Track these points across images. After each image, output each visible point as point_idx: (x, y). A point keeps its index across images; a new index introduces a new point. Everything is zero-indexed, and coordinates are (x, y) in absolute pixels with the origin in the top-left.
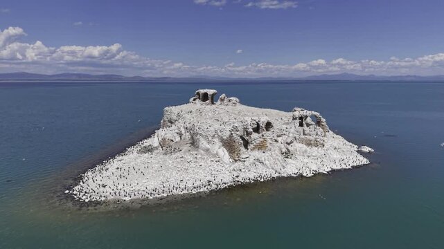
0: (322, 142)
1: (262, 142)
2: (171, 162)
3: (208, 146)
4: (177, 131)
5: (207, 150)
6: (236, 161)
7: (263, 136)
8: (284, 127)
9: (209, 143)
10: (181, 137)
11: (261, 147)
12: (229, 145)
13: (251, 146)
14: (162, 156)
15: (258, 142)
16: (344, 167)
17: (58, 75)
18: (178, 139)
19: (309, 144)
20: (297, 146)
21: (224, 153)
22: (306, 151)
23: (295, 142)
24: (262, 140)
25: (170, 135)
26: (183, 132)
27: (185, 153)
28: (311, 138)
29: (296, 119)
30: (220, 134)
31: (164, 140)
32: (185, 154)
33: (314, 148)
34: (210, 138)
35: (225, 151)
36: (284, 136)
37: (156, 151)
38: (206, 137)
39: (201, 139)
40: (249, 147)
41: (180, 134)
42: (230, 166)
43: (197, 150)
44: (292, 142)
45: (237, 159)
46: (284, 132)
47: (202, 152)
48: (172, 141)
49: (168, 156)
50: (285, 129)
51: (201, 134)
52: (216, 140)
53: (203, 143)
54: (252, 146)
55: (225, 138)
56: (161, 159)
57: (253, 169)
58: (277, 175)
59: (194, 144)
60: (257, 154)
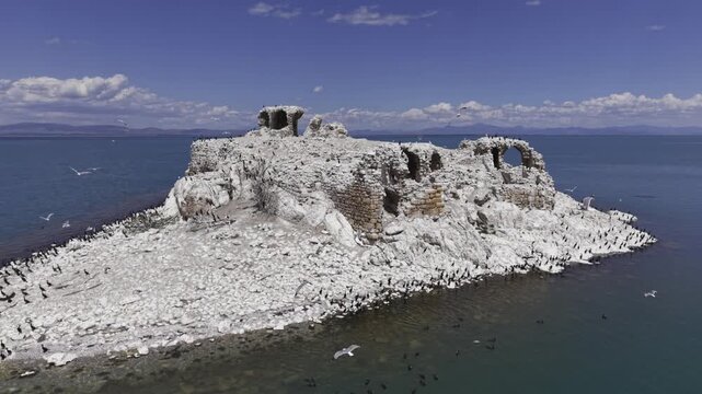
0: (550, 198)
1: (432, 196)
2: (206, 248)
3: (300, 209)
4: (221, 180)
5: (297, 219)
6: (372, 241)
7: (432, 180)
8: (464, 168)
9: (301, 202)
10: (230, 193)
11: (430, 207)
12: (353, 203)
13: (405, 206)
14: (183, 235)
15: (421, 195)
16: (615, 249)
17: (12, 127)
18: (224, 198)
19: (523, 202)
20: (500, 208)
21: (339, 224)
22: (520, 218)
23: (494, 199)
24: (431, 190)
25: (205, 189)
26: (236, 182)
27: (242, 226)
28: (526, 188)
29: (485, 151)
30: (327, 180)
31: (190, 200)
32: (243, 229)
33: (534, 210)
34: (304, 191)
35: (343, 219)
36: (466, 188)
37: (170, 227)
38: (294, 189)
39: (282, 194)
40: (400, 209)
41: (230, 189)
42: (360, 255)
43: (273, 221)
44: (487, 199)
45: (374, 235)
46: (466, 179)
47: (285, 222)
48: (211, 203)
49: (199, 234)
50: (465, 172)
51: (280, 184)
52: (319, 195)
53: (287, 203)
54: (408, 205)
55: (340, 187)
56: (181, 241)
57: (418, 259)
58: (480, 271)
59: (264, 205)
60: (422, 224)
